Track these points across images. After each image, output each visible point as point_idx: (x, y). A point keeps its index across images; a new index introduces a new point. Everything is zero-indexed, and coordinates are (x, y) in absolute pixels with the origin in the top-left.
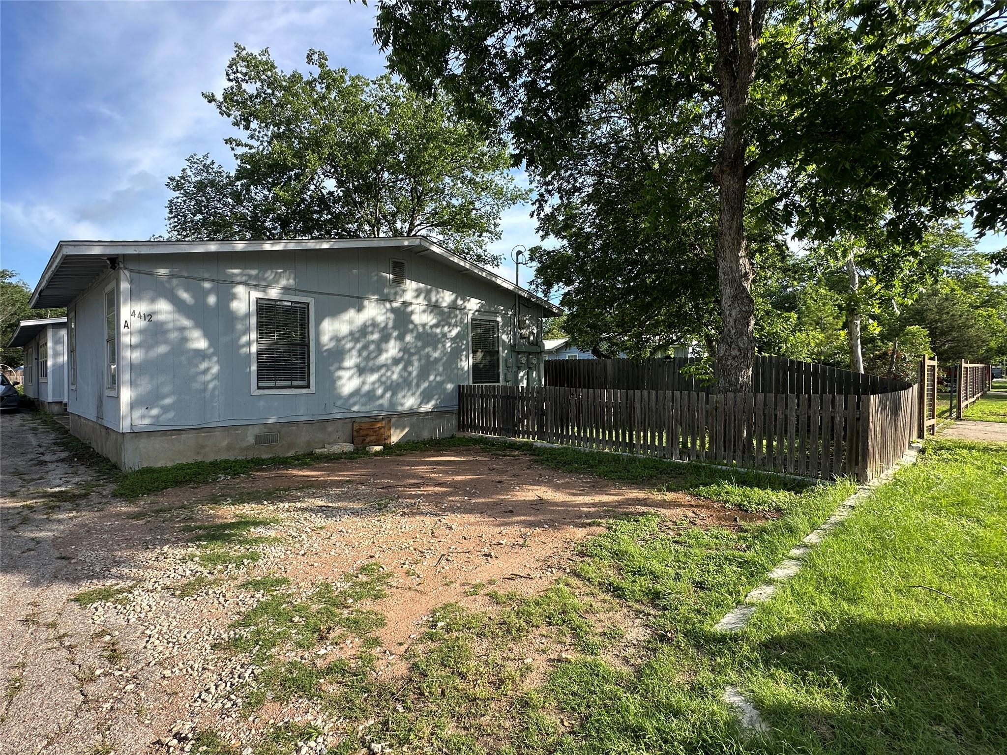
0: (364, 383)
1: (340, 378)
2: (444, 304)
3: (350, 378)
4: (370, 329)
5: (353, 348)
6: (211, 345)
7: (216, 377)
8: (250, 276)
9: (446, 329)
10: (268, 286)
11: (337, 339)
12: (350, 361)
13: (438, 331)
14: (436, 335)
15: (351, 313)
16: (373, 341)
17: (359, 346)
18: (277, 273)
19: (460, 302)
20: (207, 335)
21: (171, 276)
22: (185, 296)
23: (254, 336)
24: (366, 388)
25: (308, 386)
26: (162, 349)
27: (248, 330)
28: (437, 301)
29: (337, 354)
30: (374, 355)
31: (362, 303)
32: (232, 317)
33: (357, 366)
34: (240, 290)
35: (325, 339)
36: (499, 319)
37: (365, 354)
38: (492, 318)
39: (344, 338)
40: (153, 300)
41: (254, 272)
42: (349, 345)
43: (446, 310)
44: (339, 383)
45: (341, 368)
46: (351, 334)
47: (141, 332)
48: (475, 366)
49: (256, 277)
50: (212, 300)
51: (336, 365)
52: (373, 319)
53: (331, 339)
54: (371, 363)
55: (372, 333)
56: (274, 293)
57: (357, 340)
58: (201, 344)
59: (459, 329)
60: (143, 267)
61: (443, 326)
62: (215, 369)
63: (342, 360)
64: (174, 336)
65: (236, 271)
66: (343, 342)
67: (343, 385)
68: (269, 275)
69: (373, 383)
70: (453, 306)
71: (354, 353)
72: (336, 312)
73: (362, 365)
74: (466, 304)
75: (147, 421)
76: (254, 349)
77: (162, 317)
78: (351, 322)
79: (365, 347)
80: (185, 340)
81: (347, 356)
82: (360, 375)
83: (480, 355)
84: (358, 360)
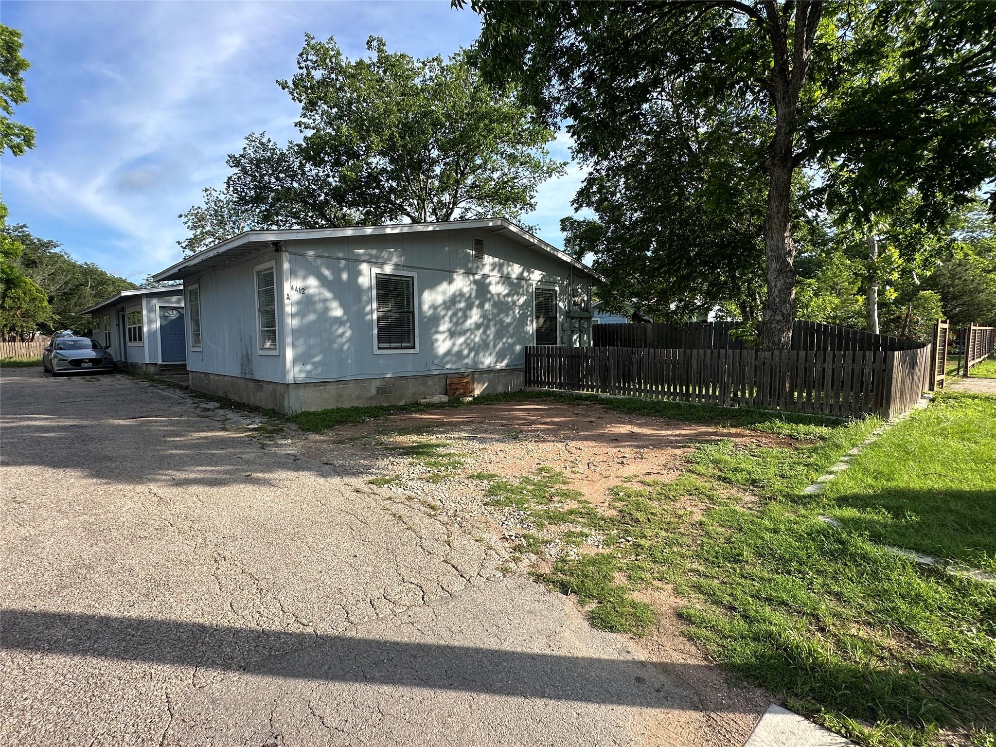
0: (454, 345)
1: (437, 340)
2: (514, 276)
3: (444, 340)
4: (458, 299)
5: (446, 315)
6: (345, 313)
7: (350, 340)
8: (371, 256)
9: (515, 297)
10: (384, 263)
11: (434, 307)
12: (444, 326)
13: (510, 299)
14: (508, 303)
15: (444, 286)
16: (460, 309)
17: (450, 313)
18: (390, 252)
19: (526, 274)
20: (342, 305)
21: (317, 256)
22: (327, 273)
23: (375, 305)
24: (456, 349)
25: (414, 347)
26: (312, 317)
27: (370, 302)
28: (508, 274)
29: (435, 320)
30: (461, 321)
31: (452, 276)
32: (358, 290)
33: (449, 330)
34: (364, 267)
35: (425, 307)
36: (557, 288)
37: (455, 320)
38: (552, 288)
39: (439, 306)
40: (305, 278)
41: (374, 252)
42: (443, 313)
43: (515, 281)
44: (436, 345)
45: (437, 332)
46: (445, 303)
47: (298, 303)
48: (538, 330)
49: (377, 257)
50: (345, 276)
51: (434, 330)
52: (460, 290)
53: (430, 308)
54: (459, 328)
55: (460, 302)
56: (388, 269)
57: (448, 308)
58: (338, 312)
59: (525, 297)
60: (298, 250)
61: (513, 295)
62: (348, 334)
63: (438, 326)
64: (319, 306)
65: (361, 251)
66: (439, 310)
67: (439, 346)
68: (385, 254)
69: (461, 345)
70: (520, 278)
71: (447, 319)
72: (433, 285)
73: (453, 329)
74: (531, 275)
75: (303, 375)
76: (375, 317)
77: (311, 291)
78: (444, 293)
79: (455, 314)
80: (327, 310)
81: (442, 322)
82: (451, 338)
83: (542, 320)
84: (450, 325)
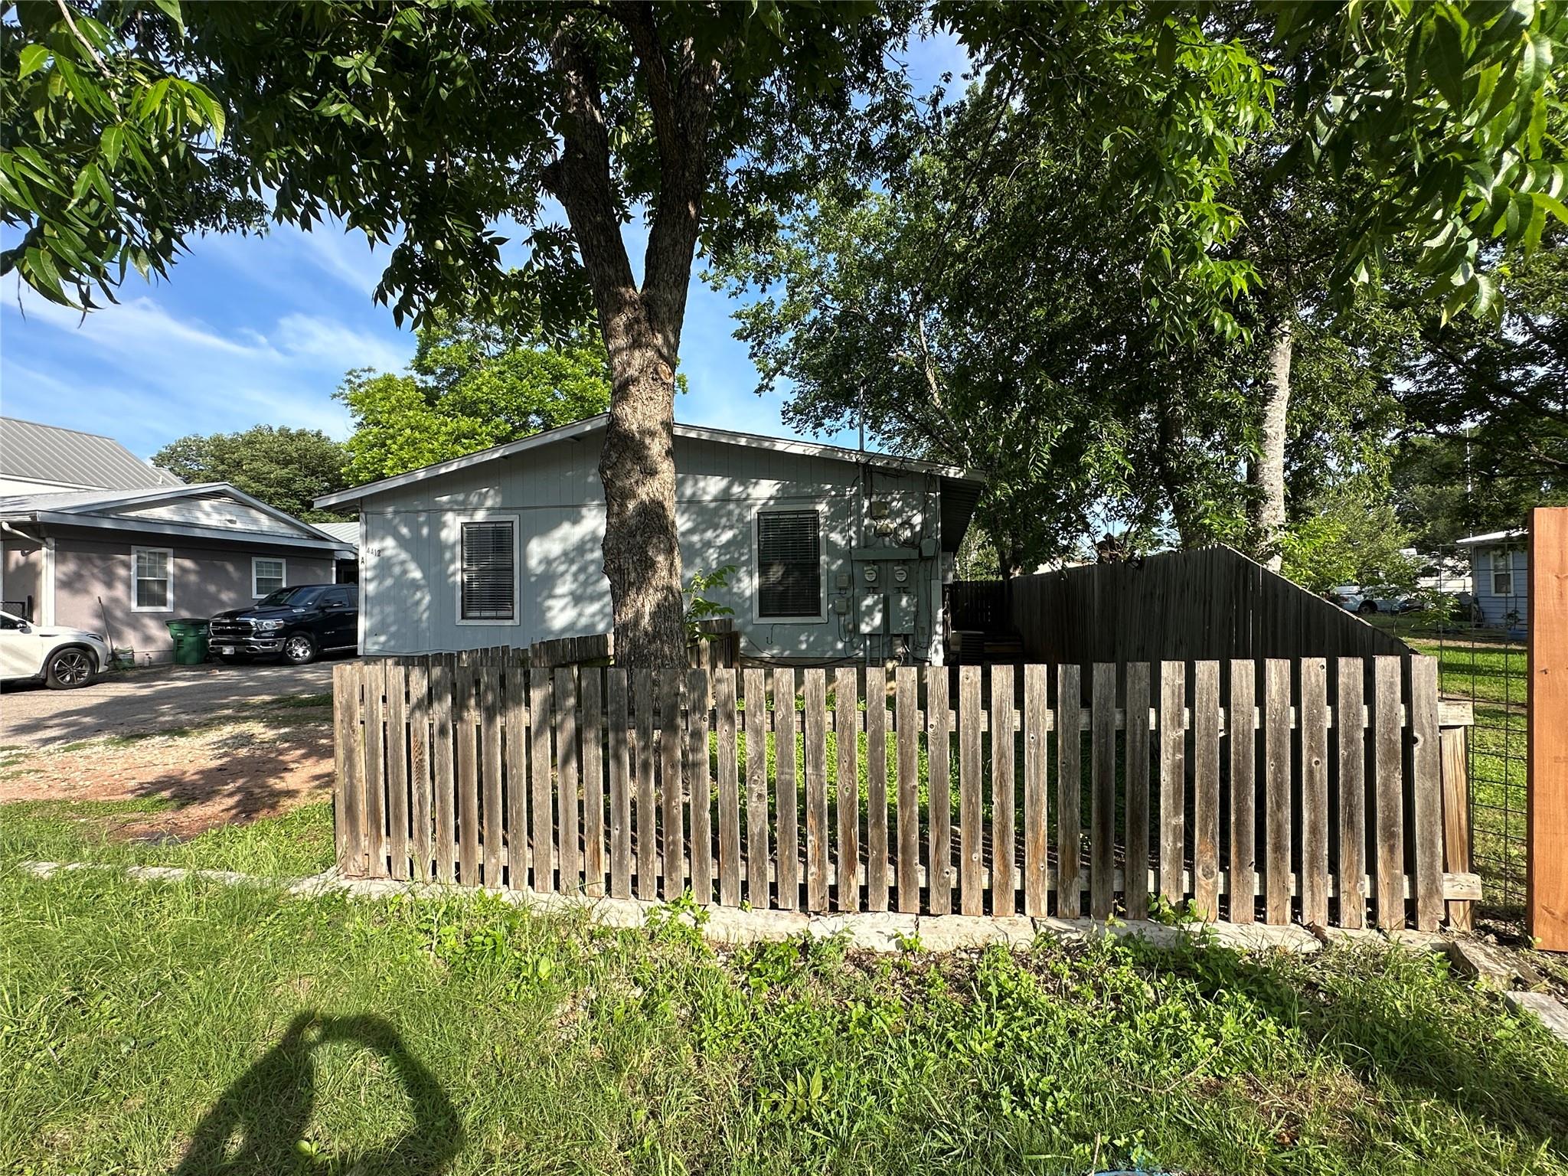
0: (580, 615)
1: (549, 608)
2: (707, 498)
3: (563, 609)
4: (589, 546)
5: (566, 571)
6: (424, 577)
7: (428, 608)
8: (456, 502)
9: (709, 534)
10: (475, 509)
11: (548, 561)
12: (564, 587)
13: (695, 538)
14: (691, 545)
15: (566, 528)
16: (593, 561)
17: (574, 568)
18: (480, 494)
19: (737, 489)
20: (421, 567)
21: (396, 513)
22: (405, 531)
23: (458, 565)
24: (583, 621)
25: (512, 618)
26: (389, 582)
27: (453, 560)
28: (694, 494)
29: (548, 580)
30: (594, 578)
31: (579, 513)
32: (442, 547)
33: (572, 593)
34: (449, 517)
35: (533, 562)
36: (822, 507)
37: (582, 577)
38: (811, 507)
39: (555, 559)
40: (383, 538)
41: (461, 497)
42: (562, 568)
43: (713, 505)
44: (549, 615)
45: (551, 596)
46: (565, 554)
47: (375, 567)
48: (763, 592)
49: (463, 502)
50: (425, 531)
51: (545, 593)
52: (593, 532)
53: (540, 562)
54: (589, 590)
55: (592, 551)
56: (480, 516)
57: (572, 562)
58: (416, 574)
59: (735, 531)
60: (375, 509)
61: (704, 531)
62: (427, 599)
63: (553, 587)
64: (397, 570)
65: (445, 499)
66: (554, 565)
67: (554, 618)
68: (474, 499)
69: (593, 615)
70: (724, 498)
71: (569, 577)
72: (544, 529)
73: (579, 592)
74: (750, 490)
75: (376, 647)
76: (458, 578)
77: (388, 553)
78: (564, 539)
79: (583, 569)
80: (405, 572)
81: (559, 582)
82: (575, 605)
83: (776, 572)
84: (574, 586)
